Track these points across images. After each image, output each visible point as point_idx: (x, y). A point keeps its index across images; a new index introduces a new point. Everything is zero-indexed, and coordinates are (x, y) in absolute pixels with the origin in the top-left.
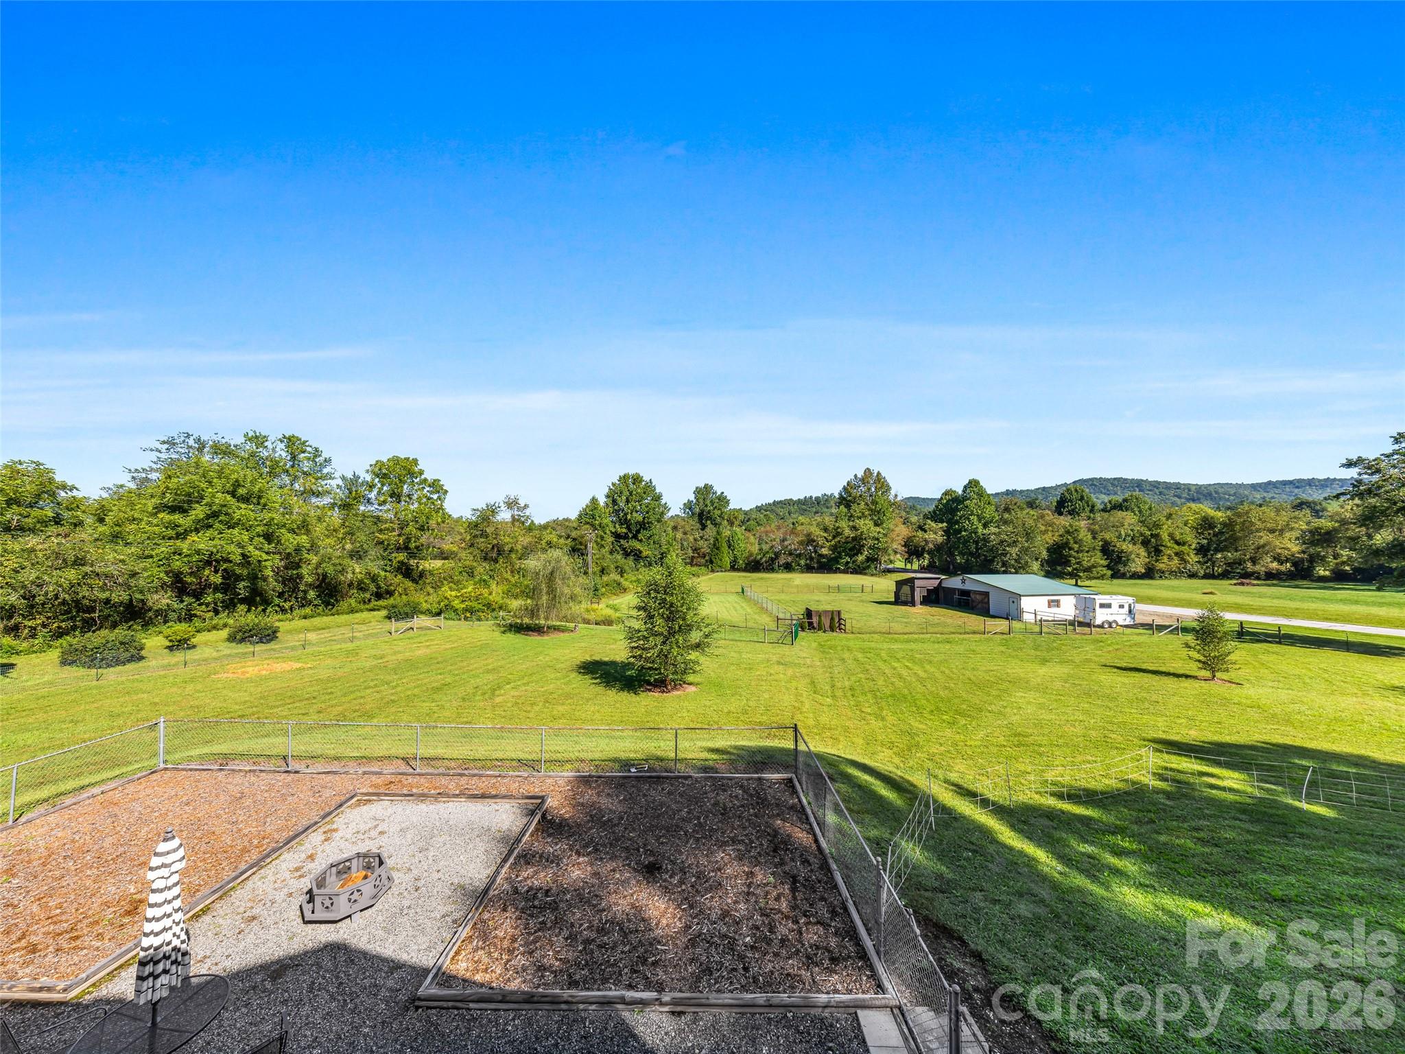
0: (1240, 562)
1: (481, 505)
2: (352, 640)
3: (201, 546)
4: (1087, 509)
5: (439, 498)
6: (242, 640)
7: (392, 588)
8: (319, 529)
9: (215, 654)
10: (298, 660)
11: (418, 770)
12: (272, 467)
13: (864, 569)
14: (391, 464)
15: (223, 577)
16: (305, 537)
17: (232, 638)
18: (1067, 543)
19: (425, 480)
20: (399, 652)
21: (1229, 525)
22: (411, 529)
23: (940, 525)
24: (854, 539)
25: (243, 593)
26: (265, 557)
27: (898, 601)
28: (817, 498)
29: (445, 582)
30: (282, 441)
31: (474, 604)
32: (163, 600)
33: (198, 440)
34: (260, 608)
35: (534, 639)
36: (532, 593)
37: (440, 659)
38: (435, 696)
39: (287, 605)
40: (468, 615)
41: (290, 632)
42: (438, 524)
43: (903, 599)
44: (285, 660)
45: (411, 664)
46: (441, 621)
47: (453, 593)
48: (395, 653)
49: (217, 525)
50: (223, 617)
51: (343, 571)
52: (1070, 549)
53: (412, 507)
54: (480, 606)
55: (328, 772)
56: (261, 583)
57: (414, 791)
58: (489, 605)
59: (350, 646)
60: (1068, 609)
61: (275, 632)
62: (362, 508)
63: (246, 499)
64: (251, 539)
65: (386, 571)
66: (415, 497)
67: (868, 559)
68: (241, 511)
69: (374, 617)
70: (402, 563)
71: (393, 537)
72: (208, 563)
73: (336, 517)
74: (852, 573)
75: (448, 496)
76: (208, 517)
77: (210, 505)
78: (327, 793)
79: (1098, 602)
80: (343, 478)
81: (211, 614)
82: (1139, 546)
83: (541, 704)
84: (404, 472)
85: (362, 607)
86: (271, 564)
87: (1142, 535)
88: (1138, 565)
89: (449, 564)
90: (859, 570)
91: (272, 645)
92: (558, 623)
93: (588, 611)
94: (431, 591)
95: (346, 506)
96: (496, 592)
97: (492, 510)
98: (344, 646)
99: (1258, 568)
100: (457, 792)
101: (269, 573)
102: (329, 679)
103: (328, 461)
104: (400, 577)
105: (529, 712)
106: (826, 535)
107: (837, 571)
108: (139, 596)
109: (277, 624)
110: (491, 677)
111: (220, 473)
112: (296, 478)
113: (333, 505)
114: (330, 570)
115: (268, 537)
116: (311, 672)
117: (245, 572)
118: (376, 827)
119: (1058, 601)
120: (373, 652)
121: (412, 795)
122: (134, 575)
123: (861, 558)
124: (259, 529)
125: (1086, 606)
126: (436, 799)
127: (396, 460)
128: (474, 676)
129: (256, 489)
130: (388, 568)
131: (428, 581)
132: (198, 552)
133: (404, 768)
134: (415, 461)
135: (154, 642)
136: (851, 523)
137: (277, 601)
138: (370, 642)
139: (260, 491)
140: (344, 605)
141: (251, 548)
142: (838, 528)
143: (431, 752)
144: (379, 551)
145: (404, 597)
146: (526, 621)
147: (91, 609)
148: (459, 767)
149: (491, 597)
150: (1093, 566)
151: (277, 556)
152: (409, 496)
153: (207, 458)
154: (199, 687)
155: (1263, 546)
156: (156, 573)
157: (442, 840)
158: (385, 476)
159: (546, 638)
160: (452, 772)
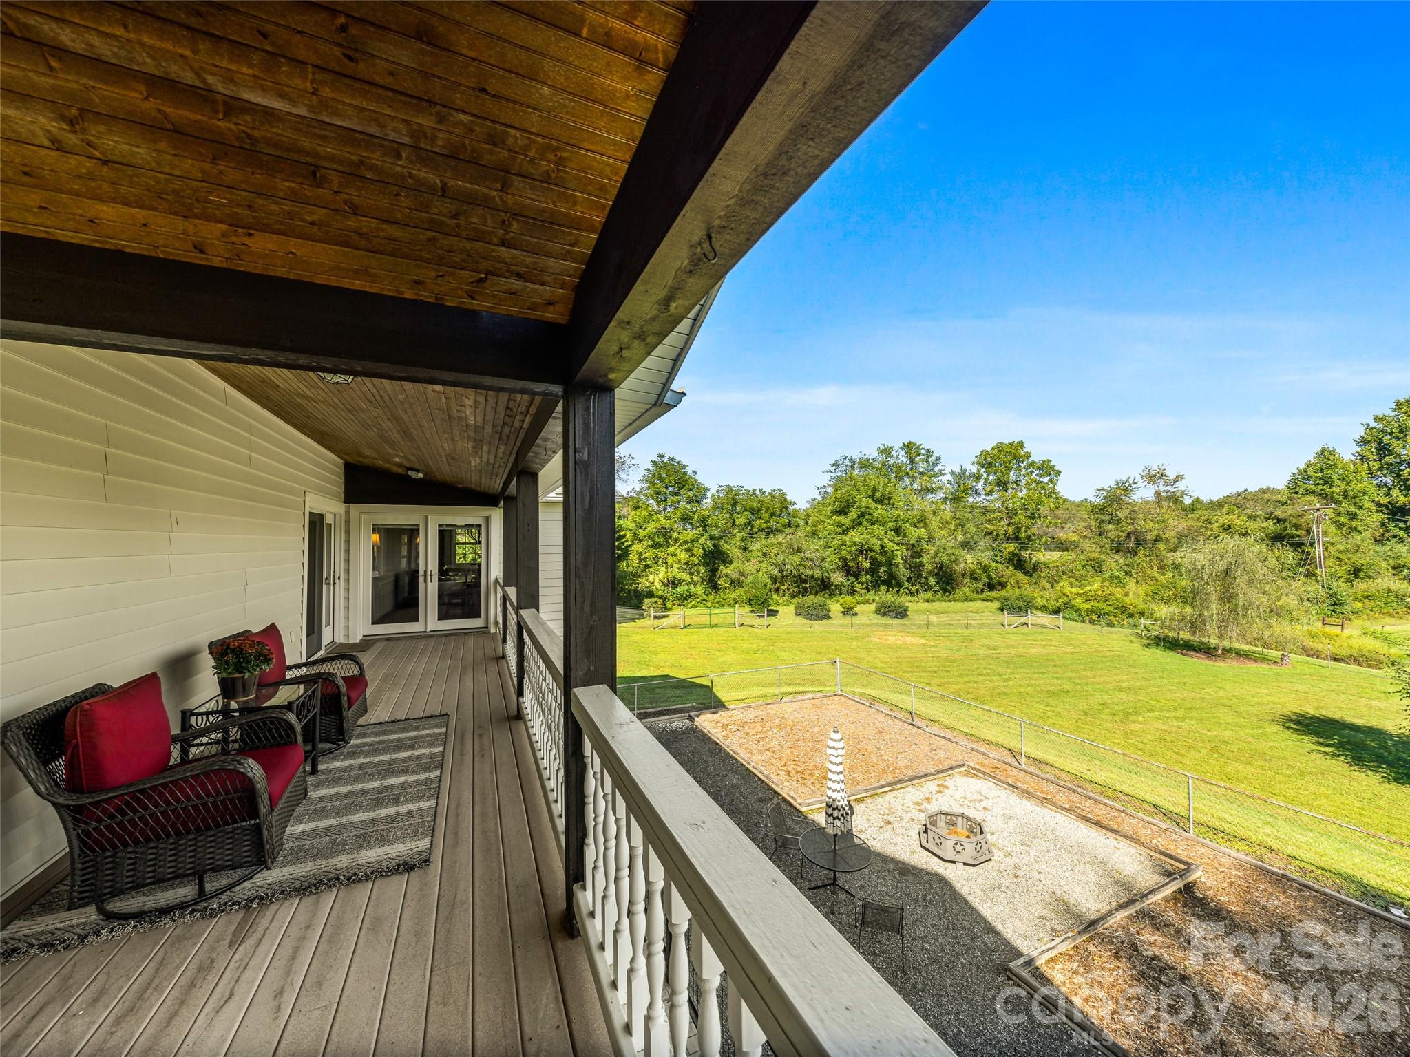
1: (1109, 483)
2: (967, 626)
3: (856, 539)
5: (1051, 481)
6: (884, 614)
7: (1004, 580)
8: (934, 523)
9: (868, 622)
10: (923, 637)
11: (1024, 767)
12: (897, 473)
14: (995, 452)
15: (871, 563)
16: (923, 530)
17: (878, 612)
19: (1033, 463)
20: (1012, 646)
22: (1021, 518)
25: (884, 576)
26: (896, 547)
29: (1064, 577)
30: (902, 449)
31: (1102, 605)
32: (838, 578)
33: (851, 460)
34: (895, 590)
35: (1197, 663)
36: (1192, 597)
37: (1058, 662)
38: (1050, 700)
39: (914, 589)
40: (1095, 617)
41: (916, 611)
42: (1051, 510)
44: (914, 635)
45: (1024, 661)
46: (1059, 620)
47: (1074, 590)
48: (1008, 647)
49: (865, 523)
50: (872, 595)
51: (956, 561)
53: (1020, 494)
54: (1111, 609)
55: (943, 737)
56: (895, 569)
57: (1019, 784)
58: (1123, 609)
59: (966, 632)
61: (906, 610)
62: (971, 500)
63: (880, 501)
64: (886, 533)
65: (997, 562)
66: (1023, 482)
68: (879, 511)
69: (987, 607)
70: (1013, 554)
71: (1002, 527)
72: (861, 552)
73: (947, 511)
75: (1061, 478)
76: (859, 517)
77: (859, 508)
78: (941, 754)
80: (952, 473)
81: (865, 591)
83: (1204, 751)
84: (1009, 458)
85: (976, 596)
86: (900, 553)
89: (1068, 556)
91: (904, 621)
92: (1246, 647)
93: (1313, 636)
94: (1048, 586)
95: (955, 499)
96: (1134, 593)
97: (1125, 488)
98: (960, 631)
100: (1067, 806)
101: (899, 560)
102: (947, 659)
103: (938, 459)
104: (1011, 568)
105: (1183, 755)
108: (826, 574)
109: (907, 604)
110: (1124, 696)
111: (865, 484)
112: (914, 479)
113: (945, 500)
114: (945, 559)
115: (897, 531)
116: (932, 649)
117: (884, 560)
118: (981, 801)
120: (986, 642)
121: (1016, 788)
122: (823, 560)
124: (891, 525)
126: (1042, 803)
127: (1000, 448)
128: (1101, 691)
129: (887, 492)
130: (999, 559)
131: (1043, 574)
132: (855, 544)
133: (1009, 759)
134: (1021, 445)
135: (835, 607)
137: (906, 584)
138: (983, 631)
139: (890, 493)
140: (959, 593)
141: (886, 540)
143: (1039, 754)
144: (989, 541)
145: (1017, 590)
146: (1185, 635)
147: (805, 581)
148: (1072, 781)
149: (1126, 599)
151: (904, 547)
152: (1017, 483)
153: (856, 472)
154: (859, 644)
156: (832, 560)
157: (1047, 844)
158: (990, 465)
159: (1219, 665)
160: (1061, 783)
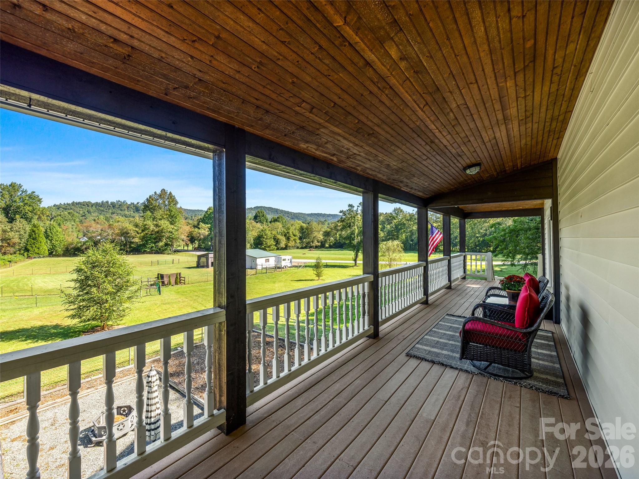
0: (309, 243)
4: (265, 220)
13: (164, 251)
18: (262, 235)
21: (307, 229)
23: (207, 225)
24: (158, 232)
27: (199, 266)
28: (112, 203)
43: (202, 264)
52: (264, 238)
60: (272, 262)
67: (166, 245)
74: (155, 253)
79: (282, 258)
82: (283, 237)
87: (284, 232)
88: (283, 245)
90: (159, 252)
99: (314, 245)
106: (137, 229)
107: (145, 252)
119: (268, 259)
123: (161, 244)
125: (278, 260)
136: (155, 223)
142: (146, 225)
150: (271, 245)
155: (315, 237)
